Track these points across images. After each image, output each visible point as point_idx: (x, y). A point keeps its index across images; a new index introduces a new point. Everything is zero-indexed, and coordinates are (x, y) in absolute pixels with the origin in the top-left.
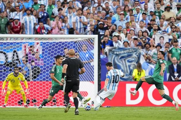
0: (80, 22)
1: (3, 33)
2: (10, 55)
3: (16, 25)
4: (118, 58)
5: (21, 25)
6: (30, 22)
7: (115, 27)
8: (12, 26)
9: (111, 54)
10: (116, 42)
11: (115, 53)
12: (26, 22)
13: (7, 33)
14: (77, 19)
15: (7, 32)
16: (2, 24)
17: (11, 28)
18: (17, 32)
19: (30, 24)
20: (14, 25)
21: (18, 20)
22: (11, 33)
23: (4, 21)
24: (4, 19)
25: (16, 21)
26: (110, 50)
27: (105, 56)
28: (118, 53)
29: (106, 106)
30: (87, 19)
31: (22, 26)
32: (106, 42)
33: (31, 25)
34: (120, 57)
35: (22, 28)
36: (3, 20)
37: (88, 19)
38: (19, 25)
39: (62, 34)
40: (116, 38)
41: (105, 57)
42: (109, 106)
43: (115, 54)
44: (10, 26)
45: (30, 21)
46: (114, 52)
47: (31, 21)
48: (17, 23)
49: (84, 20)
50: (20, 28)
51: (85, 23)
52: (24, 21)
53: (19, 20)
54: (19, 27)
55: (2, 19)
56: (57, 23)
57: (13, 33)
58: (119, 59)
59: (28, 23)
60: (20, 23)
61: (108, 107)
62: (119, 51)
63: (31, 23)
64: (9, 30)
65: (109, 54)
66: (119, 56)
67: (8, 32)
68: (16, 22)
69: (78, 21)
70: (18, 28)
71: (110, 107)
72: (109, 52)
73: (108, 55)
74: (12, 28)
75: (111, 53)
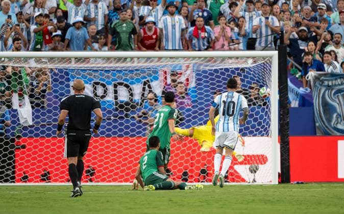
0: (267, 26)
1: (125, 50)
2: (137, 89)
3: (149, 34)
4: (331, 92)
5: (158, 34)
6: (173, 26)
7: (329, 37)
8: (143, 35)
9: (318, 86)
10: (330, 64)
11: (326, 83)
12: (166, 26)
13: (132, 50)
14: (262, 22)
15: (133, 47)
16: (124, 32)
17: (140, 39)
18: (151, 47)
19: (174, 30)
20: (145, 33)
21: (153, 25)
22: (140, 49)
23: (127, 26)
24: (126, 23)
26: (317, 78)
27: (309, 90)
28: (330, 84)
29: (295, 182)
30: (279, 21)
31: (160, 35)
32: (309, 63)
33: (175, 31)
36: (125, 25)
37: (281, 22)
38: (154, 34)
39: (235, 50)
41: (307, 92)
42: (300, 182)
43: (325, 86)
44: (138, 37)
46: (323, 81)
47: (175, 25)
48: (150, 30)
49: (273, 23)
50: (156, 39)
51: (276, 29)
53: (154, 23)
54: (154, 37)
55: (123, 24)
56: (223, 29)
57: (144, 49)
59: (170, 28)
60: (156, 30)
61: (298, 183)
62: (332, 80)
63: (175, 29)
64: (136, 42)
66: (332, 90)
67: (135, 46)
69: (263, 24)
70: (152, 39)
71: (302, 183)
72: (315, 83)
74: (142, 40)
75: (317, 84)
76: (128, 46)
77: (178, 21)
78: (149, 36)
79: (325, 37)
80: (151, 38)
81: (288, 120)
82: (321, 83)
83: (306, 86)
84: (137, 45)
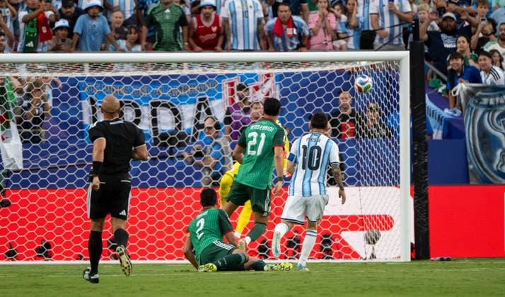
0: (392, 12)
1: (168, 50)
2: (188, 111)
3: (207, 24)
4: (493, 116)
5: (220, 25)
6: (245, 14)
7: (489, 28)
8: (196, 26)
9: (473, 105)
11: (485, 101)
12: (233, 14)
13: (180, 50)
14: (384, 6)
15: (181, 46)
16: (166, 22)
17: (191, 33)
18: (209, 46)
19: (246, 19)
20: (200, 23)
21: (211, 10)
22: (191, 49)
23: (172, 13)
24: (170, 8)
25: (207, 10)
26: (470, 94)
27: (459, 112)
28: (492, 102)
29: (438, 258)
30: (411, 3)
31: (224, 26)
33: (248, 20)
34: (497, 114)
35: (222, 31)
36: (168, 11)
38: (213, 25)
39: (341, 49)
40: (485, 59)
41: (456, 115)
42: (445, 258)
43: (483, 106)
44: (189, 29)
45: (245, 10)
46: (479, 99)
47: (247, 11)
48: (207, 18)
49: (401, 7)
50: (218, 32)
51: (406, 16)
52: (229, 13)
53: (214, 8)
54: (214, 29)
55: (165, 9)
56: (323, 17)
57: (198, 48)
58: (495, 120)
59: (240, 17)
60: (217, 18)
61: (442, 260)
62: (494, 97)
63: (248, 17)
64: (185, 38)
65: (468, 106)
66: (495, 111)
67: (183, 45)
68: (207, 13)
69: (386, 9)
70: (212, 32)
71: (448, 260)
72: (467, 100)
73: (464, 108)
74: (195, 33)
75: (471, 102)
76: (173, 44)
77: (252, 5)
78: (206, 27)
79: (483, 28)
80: (208, 30)
81: (426, 160)
82: (477, 101)
83: (455, 106)
84: (188, 42)
